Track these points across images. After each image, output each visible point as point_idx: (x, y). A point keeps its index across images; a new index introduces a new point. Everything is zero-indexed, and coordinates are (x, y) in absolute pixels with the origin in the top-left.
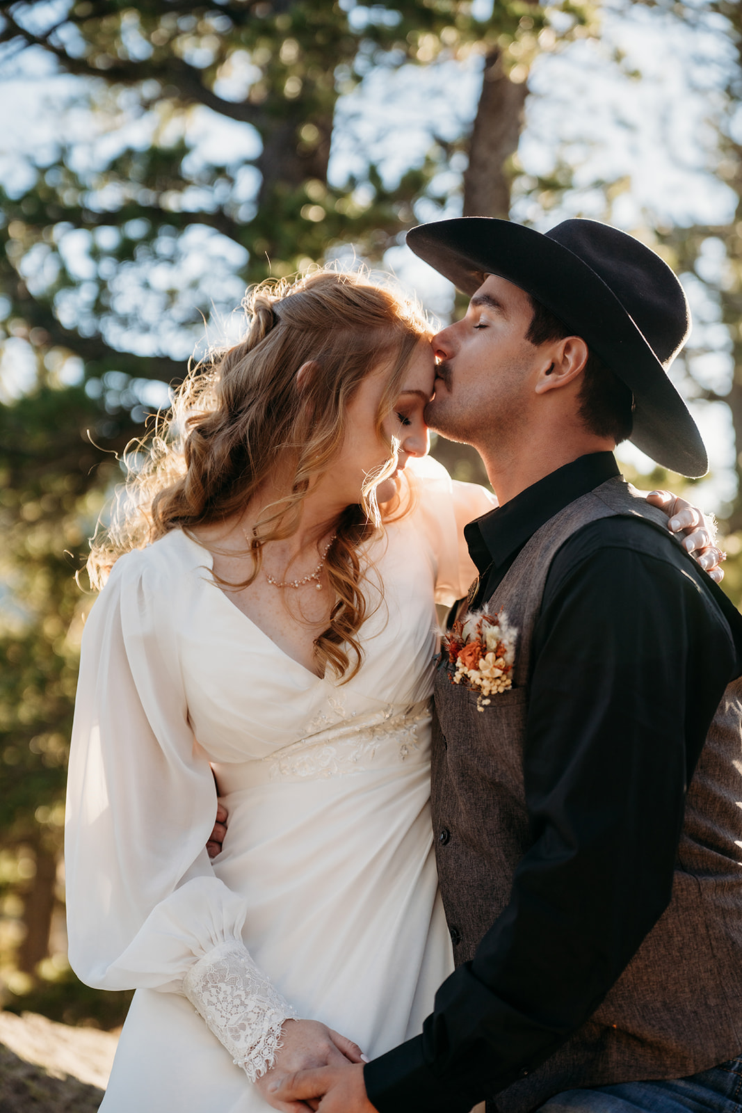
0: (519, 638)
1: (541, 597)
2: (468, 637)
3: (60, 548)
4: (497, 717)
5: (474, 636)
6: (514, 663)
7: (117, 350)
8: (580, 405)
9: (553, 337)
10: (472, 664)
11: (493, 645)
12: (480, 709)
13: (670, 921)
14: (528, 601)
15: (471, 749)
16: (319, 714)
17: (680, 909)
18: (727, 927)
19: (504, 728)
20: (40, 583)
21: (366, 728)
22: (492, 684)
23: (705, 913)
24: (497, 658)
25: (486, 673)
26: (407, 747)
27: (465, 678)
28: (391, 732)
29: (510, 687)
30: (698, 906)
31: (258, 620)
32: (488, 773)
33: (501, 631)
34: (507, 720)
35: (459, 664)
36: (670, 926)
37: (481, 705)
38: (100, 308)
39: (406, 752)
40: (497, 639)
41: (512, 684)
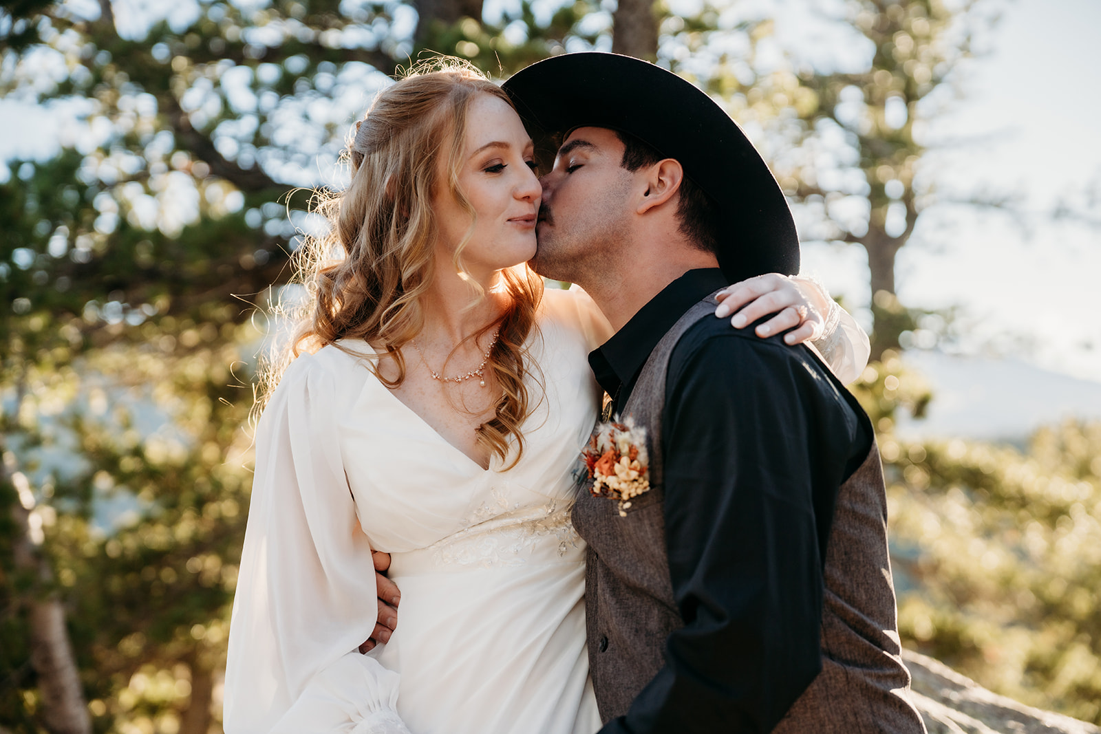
0: (649, 439)
1: (664, 397)
2: (602, 448)
3: (219, 374)
4: (640, 520)
5: (608, 446)
6: (649, 464)
7: (276, 181)
8: (679, 223)
9: (646, 163)
10: (609, 471)
11: (625, 449)
12: (623, 514)
13: (821, 709)
14: (653, 404)
15: (620, 559)
16: (482, 505)
17: (830, 697)
18: (874, 715)
19: (648, 529)
20: (201, 409)
21: (527, 522)
22: (630, 487)
23: (853, 701)
24: (632, 461)
25: (622, 476)
26: (566, 544)
27: (605, 487)
28: (551, 528)
29: (648, 489)
30: (846, 694)
31: (423, 414)
32: (637, 579)
33: (632, 436)
34: (650, 520)
35: (597, 474)
36: (822, 715)
37: (623, 510)
38: (259, 141)
39: (565, 548)
40: (629, 443)
41: (650, 486)
